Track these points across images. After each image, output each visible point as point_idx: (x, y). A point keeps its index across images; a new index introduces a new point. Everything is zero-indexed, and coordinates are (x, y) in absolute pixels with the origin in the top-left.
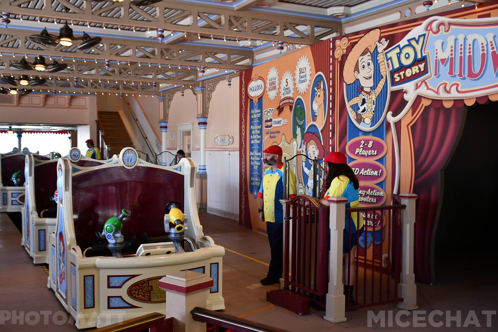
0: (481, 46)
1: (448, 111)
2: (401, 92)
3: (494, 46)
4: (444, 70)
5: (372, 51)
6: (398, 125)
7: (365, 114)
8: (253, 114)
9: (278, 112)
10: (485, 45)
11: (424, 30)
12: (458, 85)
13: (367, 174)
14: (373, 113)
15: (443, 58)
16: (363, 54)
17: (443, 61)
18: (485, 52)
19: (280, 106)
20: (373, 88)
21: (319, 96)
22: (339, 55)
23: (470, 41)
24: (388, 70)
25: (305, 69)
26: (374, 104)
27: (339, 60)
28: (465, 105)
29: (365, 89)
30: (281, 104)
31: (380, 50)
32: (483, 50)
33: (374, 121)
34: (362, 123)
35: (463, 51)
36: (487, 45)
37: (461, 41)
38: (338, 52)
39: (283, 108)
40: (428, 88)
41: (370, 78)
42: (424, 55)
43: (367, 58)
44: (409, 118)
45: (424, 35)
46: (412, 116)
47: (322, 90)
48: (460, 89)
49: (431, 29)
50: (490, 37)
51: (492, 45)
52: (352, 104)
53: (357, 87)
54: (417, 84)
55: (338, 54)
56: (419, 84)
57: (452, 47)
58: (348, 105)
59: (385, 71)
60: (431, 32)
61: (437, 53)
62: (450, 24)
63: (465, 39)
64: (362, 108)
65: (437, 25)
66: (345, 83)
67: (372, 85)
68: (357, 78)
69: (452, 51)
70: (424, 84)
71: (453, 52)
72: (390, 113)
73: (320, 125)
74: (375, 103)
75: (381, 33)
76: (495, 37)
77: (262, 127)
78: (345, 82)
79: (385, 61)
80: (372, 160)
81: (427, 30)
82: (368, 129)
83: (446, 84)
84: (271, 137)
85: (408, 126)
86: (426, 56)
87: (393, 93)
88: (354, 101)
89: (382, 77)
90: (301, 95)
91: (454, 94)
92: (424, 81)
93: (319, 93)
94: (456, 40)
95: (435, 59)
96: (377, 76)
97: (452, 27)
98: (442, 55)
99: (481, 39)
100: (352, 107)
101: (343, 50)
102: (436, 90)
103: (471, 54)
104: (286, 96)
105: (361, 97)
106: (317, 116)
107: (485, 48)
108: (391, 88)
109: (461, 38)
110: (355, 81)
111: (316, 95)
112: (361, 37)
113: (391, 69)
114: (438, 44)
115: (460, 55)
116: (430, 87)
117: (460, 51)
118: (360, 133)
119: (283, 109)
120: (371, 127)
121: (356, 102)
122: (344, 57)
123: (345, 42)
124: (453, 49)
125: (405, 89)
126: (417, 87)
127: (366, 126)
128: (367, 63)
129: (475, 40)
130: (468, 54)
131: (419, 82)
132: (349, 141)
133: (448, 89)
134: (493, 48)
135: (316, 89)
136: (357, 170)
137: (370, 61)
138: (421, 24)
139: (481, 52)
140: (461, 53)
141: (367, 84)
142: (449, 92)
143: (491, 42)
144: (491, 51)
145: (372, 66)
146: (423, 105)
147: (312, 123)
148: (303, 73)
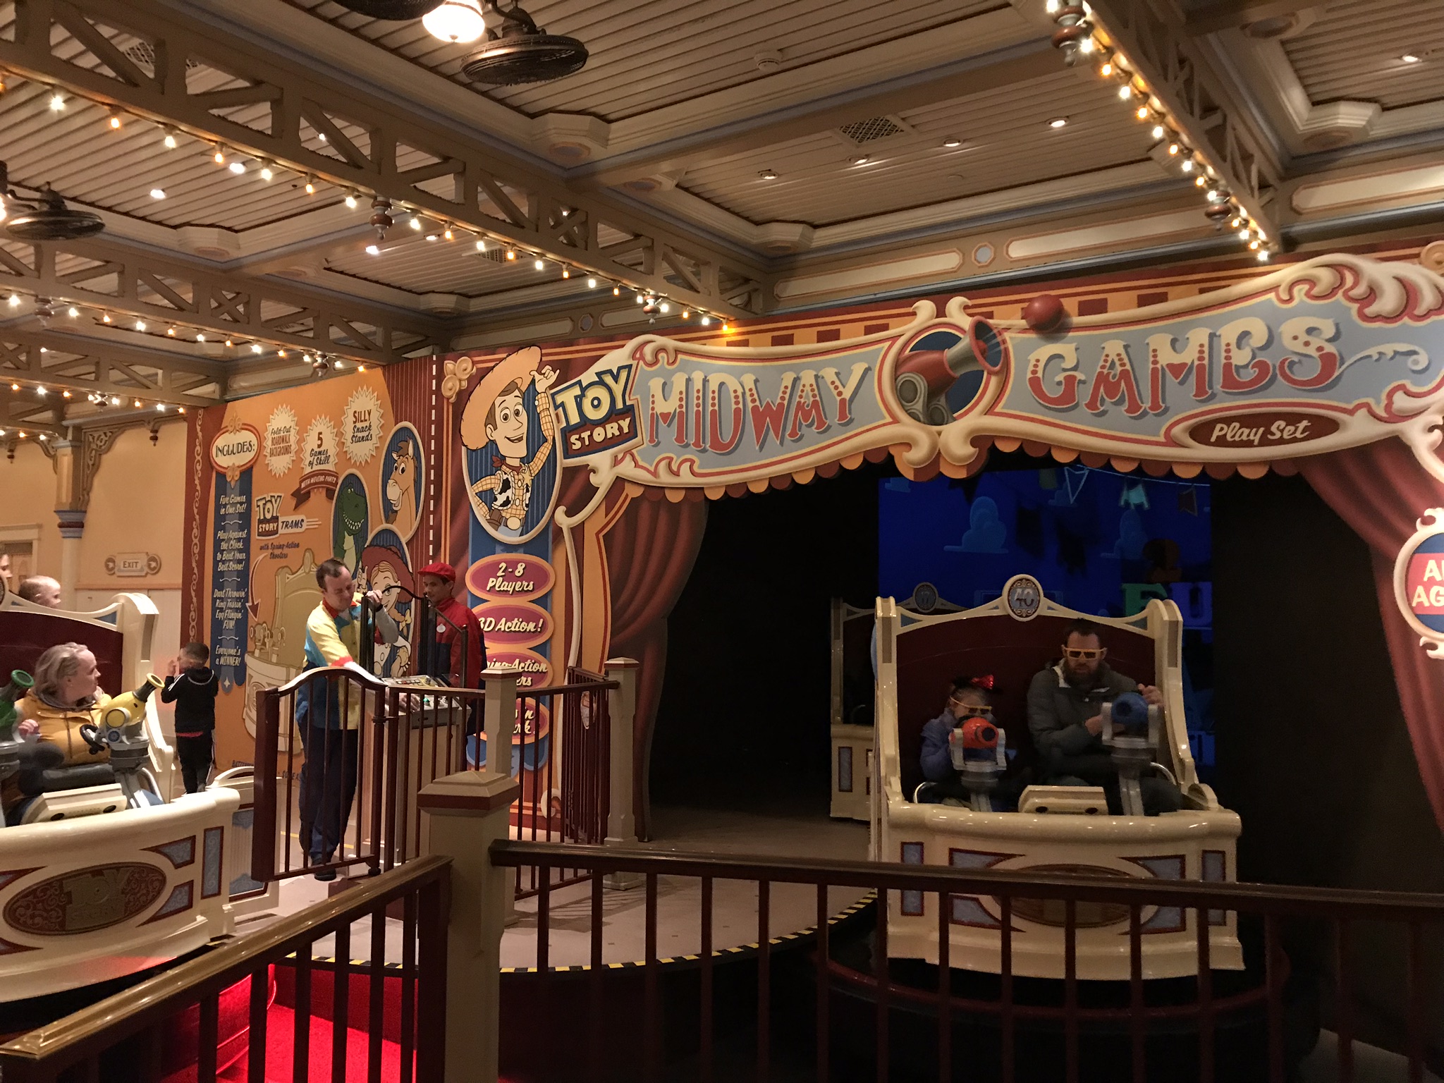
0: (733, 395)
1: (674, 508)
2: (587, 470)
3: (756, 396)
4: (668, 433)
5: (524, 388)
6: (578, 531)
7: (510, 510)
8: (225, 506)
9: (294, 502)
10: (739, 393)
11: (629, 358)
12: (693, 462)
13: (513, 629)
14: (526, 509)
15: (666, 412)
16: (505, 392)
17: (665, 416)
18: (741, 406)
19: (299, 490)
20: (527, 460)
21: (403, 471)
22: (451, 390)
23: (713, 385)
24: (558, 427)
25: (369, 414)
26: (528, 491)
27: (452, 400)
28: (706, 498)
29: (508, 461)
30: (303, 485)
31: (540, 387)
32: (737, 403)
33: (526, 526)
34: (502, 528)
35: (701, 401)
36: (744, 394)
37: (698, 385)
38: (450, 385)
39: (309, 493)
40: (637, 465)
41: (520, 439)
42: (628, 403)
43: (513, 401)
44: (601, 519)
45: (630, 367)
46: (606, 516)
47: (410, 459)
48: (696, 468)
49: (642, 358)
50: (749, 381)
51: (752, 395)
52: (481, 489)
53: (492, 455)
54: (616, 457)
55: (450, 388)
56: (620, 457)
57: (681, 393)
58: (471, 491)
59: (550, 427)
60: (641, 363)
61: (653, 402)
62: (677, 351)
63: (705, 381)
64: (501, 499)
65: (654, 350)
66: (466, 446)
67: (524, 454)
68: (491, 439)
69: (681, 399)
70: (628, 458)
71: (684, 403)
72: (562, 509)
73: (404, 530)
74: (530, 489)
75: (542, 355)
76: (756, 381)
77: (249, 534)
78: (464, 445)
79: (552, 409)
80: (523, 602)
81: (633, 357)
82: (515, 539)
83: (671, 459)
84: (273, 556)
85: (597, 535)
86: (632, 406)
87: (566, 470)
88: (486, 483)
89: (546, 440)
90: (357, 468)
91: (686, 478)
92: (629, 452)
93: (403, 465)
94: (688, 380)
95: (650, 412)
96: (535, 438)
97: (680, 356)
98: (662, 407)
99: (732, 384)
100: (480, 494)
101: (460, 380)
102: (652, 469)
103: (717, 408)
104: (316, 468)
105: (501, 476)
106: (396, 512)
107: (741, 399)
108: (562, 462)
109: (698, 377)
110: (487, 443)
111: (396, 468)
112: (501, 360)
113: (564, 425)
114: (656, 385)
115: (695, 409)
116: (641, 463)
117: (696, 402)
118: (498, 548)
119: (308, 495)
120: (521, 535)
121: (489, 486)
122: (463, 397)
123: (464, 366)
124: (684, 396)
125: (591, 465)
126: (616, 462)
127: (510, 533)
128: (513, 411)
129: (722, 384)
130: (711, 408)
131: (620, 452)
132: (472, 563)
133: (674, 468)
134: (753, 401)
135: (394, 455)
136: (491, 622)
137: (520, 408)
138: (623, 346)
139: (734, 407)
140: (698, 405)
141: (514, 452)
142: (677, 474)
143: (751, 390)
144: (750, 405)
145: (524, 417)
146: (627, 495)
147: (385, 526)
148: (362, 421)
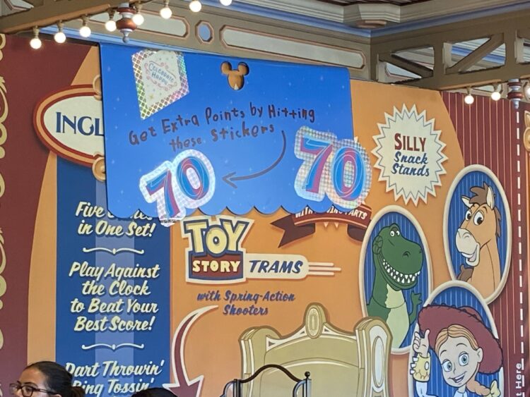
21: (480, 221)
25: (423, 143)
73: (485, 287)
93: (479, 215)
106: (472, 268)
111: (469, 217)
147: (454, 282)
148: (410, 149)
